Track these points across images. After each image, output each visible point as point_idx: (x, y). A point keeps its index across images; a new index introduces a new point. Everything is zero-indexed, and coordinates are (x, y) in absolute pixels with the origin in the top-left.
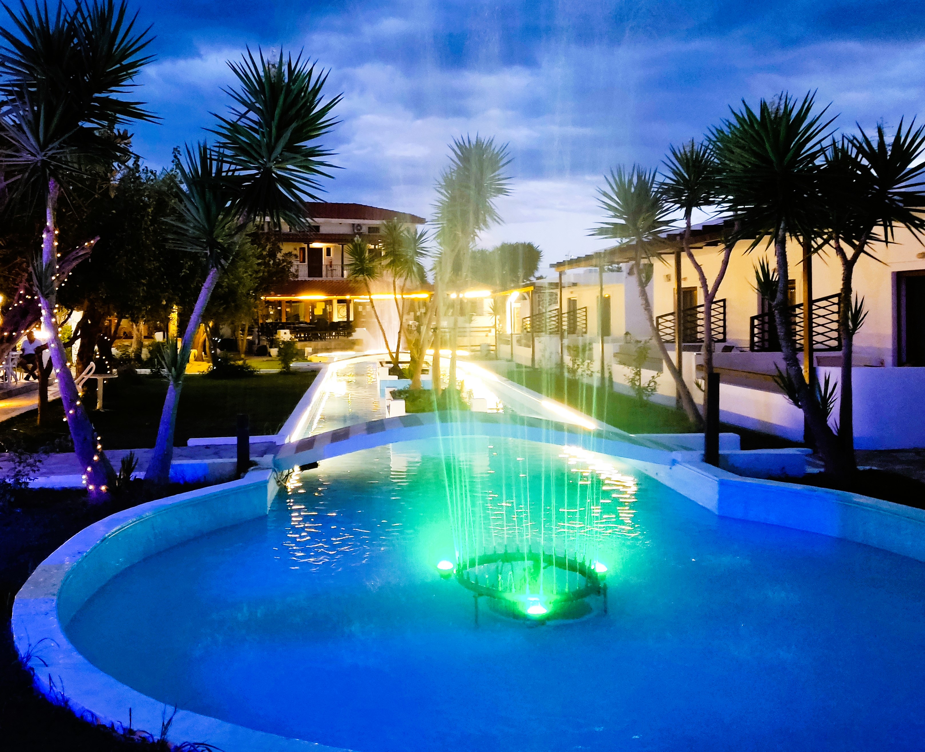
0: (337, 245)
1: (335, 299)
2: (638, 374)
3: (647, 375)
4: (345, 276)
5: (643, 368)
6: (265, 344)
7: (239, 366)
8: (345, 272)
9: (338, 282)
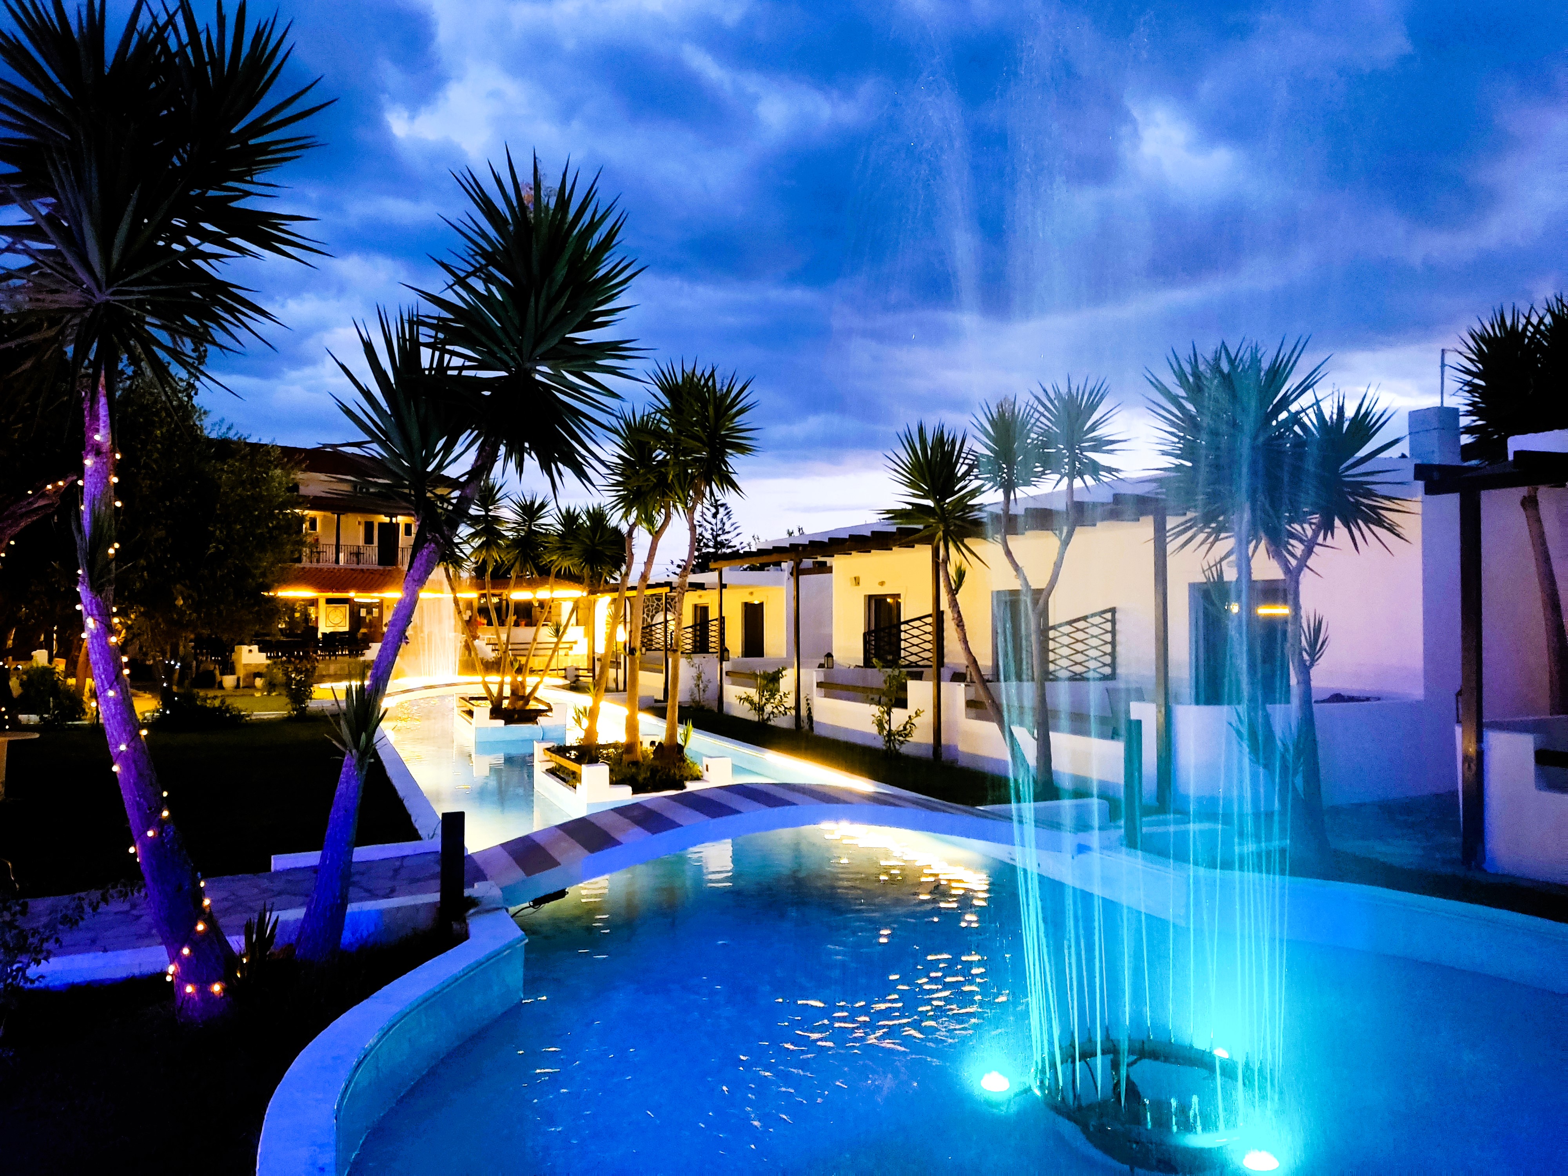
0: (329, 514)
1: (322, 597)
4: (342, 563)
6: (212, 667)
7: (215, 709)
8: (341, 555)
9: (330, 571)
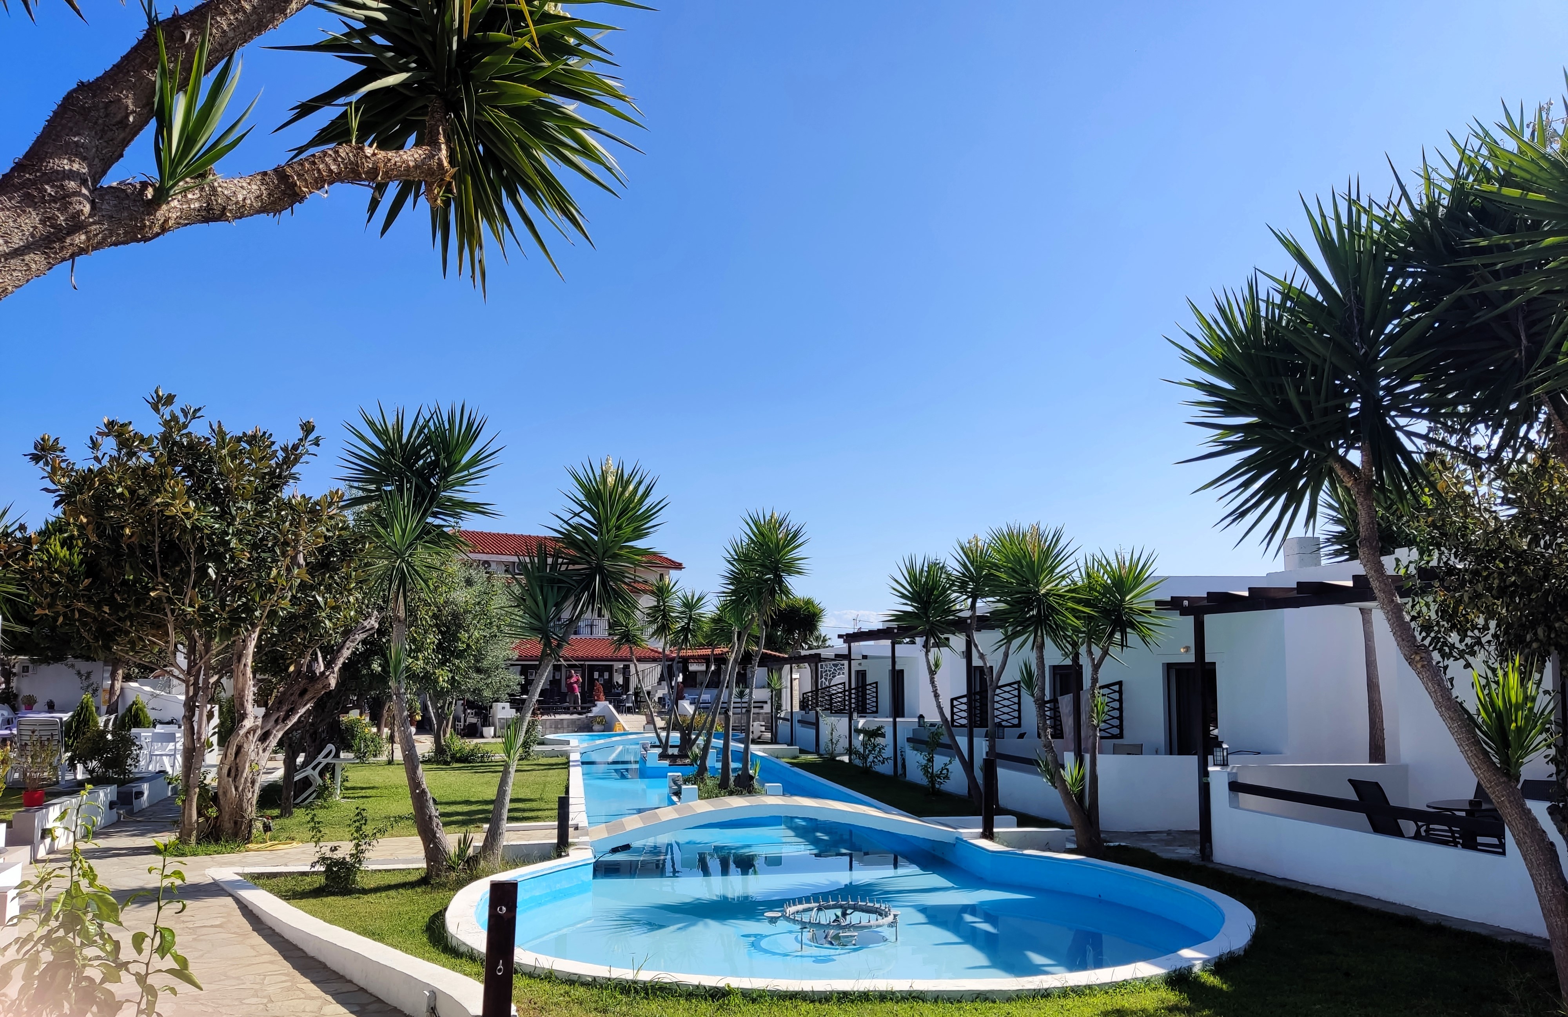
2: (931, 760)
3: (940, 761)
5: (937, 754)
6: (476, 721)
